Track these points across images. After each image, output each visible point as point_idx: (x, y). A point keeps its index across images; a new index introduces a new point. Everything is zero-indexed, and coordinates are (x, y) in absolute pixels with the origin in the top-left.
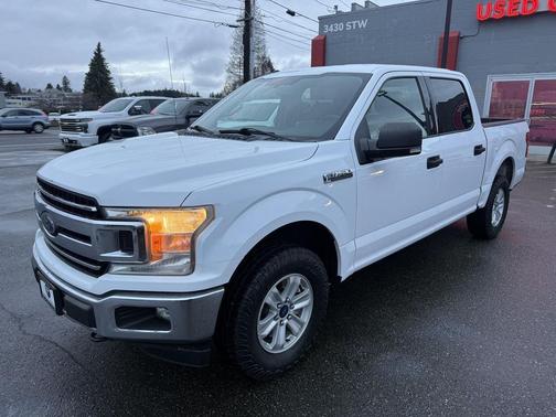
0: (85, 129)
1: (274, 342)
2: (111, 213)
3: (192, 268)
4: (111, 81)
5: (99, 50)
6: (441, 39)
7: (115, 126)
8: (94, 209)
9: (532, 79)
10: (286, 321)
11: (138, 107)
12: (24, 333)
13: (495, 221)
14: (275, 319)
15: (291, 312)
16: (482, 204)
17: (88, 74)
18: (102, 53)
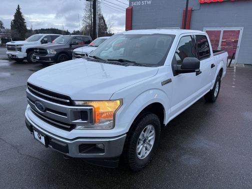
0: (20, 50)
1: (141, 155)
2: (77, 103)
3: (114, 126)
4: (26, 24)
5: (19, 8)
6: (184, 11)
7: (36, 49)
8: (68, 101)
9: (222, 29)
10: (145, 145)
11: (46, 39)
12: (21, 154)
13: (215, 95)
14: (142, 145)
15: (147, 141)
16: (212, 88)
17: (14, 21)
18: (20, 10)
